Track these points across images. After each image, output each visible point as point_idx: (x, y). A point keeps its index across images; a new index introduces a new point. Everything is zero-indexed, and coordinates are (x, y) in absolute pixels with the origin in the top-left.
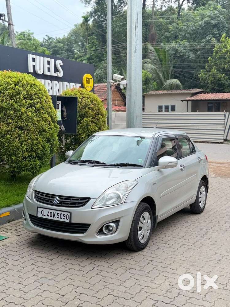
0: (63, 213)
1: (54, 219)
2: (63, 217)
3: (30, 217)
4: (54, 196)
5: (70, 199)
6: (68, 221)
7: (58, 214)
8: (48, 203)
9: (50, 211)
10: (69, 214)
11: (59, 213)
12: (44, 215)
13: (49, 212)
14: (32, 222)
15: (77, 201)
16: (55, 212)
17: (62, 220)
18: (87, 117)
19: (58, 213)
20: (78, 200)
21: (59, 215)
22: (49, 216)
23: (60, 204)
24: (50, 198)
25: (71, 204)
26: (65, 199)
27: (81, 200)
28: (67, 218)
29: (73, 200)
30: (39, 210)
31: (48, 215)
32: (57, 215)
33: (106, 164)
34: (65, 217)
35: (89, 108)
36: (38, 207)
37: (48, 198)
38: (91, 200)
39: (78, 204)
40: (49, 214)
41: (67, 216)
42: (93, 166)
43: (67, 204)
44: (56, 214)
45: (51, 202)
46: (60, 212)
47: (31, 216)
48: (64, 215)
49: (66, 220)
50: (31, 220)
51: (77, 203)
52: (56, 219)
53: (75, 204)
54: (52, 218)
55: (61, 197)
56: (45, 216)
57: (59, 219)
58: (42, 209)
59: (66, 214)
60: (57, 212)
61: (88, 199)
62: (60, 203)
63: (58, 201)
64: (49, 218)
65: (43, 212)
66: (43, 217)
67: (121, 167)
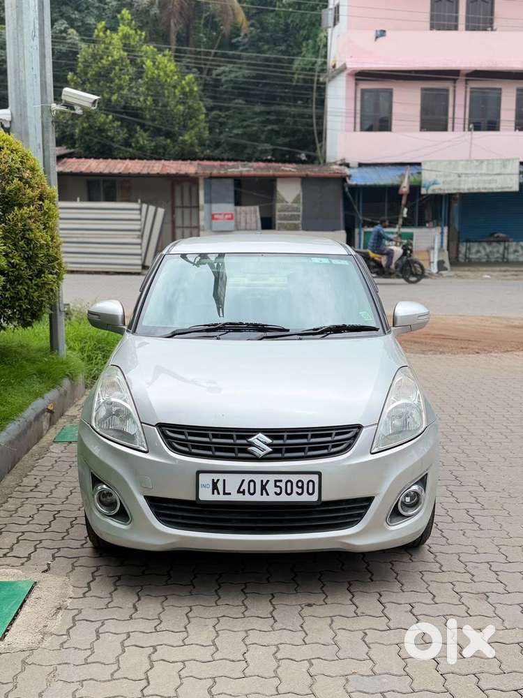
0: (295, 478)
1: (265, 498)
2: (295, 489)
3: (151, 506)
4: (248, 433)
5: (305, 437)
6: (314, 498)
7: (278, 484)
8: (233, 455)
9: (248, 478)
10: (315, 478)
11: (281, 481)
12: (225, 493)
13: (243, 481)
14: (161, 521)
15: (329, 439)
16: (265, 478)
17: (294, 498)
19: (276, 481)
20: (330, 435)
21: (282, 485)
22: (243, 493)
23: (278, 453)
24: (239, 441)
25: (311, 449)
26: (290, 437)
27: (337, 434)
28: (311, 491)
29: (313, 436)
30: (206, 479)
31: (239, 492)
32: (276, 486)
33: (288, 330)
34: (302, 487)
36: (198, 473)
37: (231, 441)
38: (364, 430)
39: (334, 446)
40: (245, 486)
41: (311, 484)
42: (261, 339)
43: (302, 450)
44: (271, 484)
45: (242, 451)
46: (285, 478)
47: (152, 501)
48: (300, 484)
49: (305, 498)
50: (158, 515)
51: (330, 444)
52: (272, 498)
53: (326, 448)
54: (257, 498)
55: (273, 433)
56: (230, 494)
57: (284, 498)
58: (216, 477)
59: (305, 478)
60: (272, 478)
61: (355, 430)
62: (275, 451)
63: (269, 445)
64: (247, 498)
65: (220, 486)
66: (221, 498)
67: (330, 336)
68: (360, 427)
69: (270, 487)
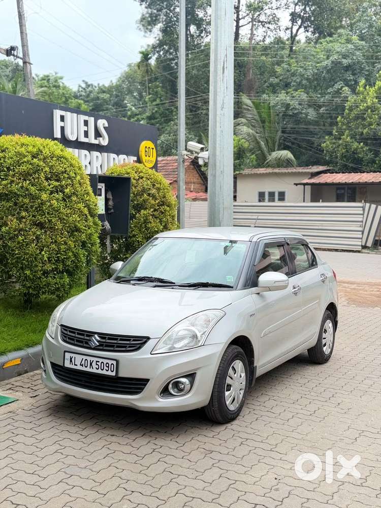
0: (105, 361)
1: (91, 370)
2: (105, 368)
3: (52, 367)
4: (91, 334)
5: (116, 339)
6: (114, 374)
8: (82, 344)
9: (85, 358)
10: (114, 363)
11: (99, 362)
12: (75, 365)
13: (83, 359)
14: (55, 376)
15: (128, 342)
16: (92, 359)
17: (104, 372)
18: (146, 209)
19: (97, 362)
20: (129, 340)
21: (99, 364)
22: (82, 365)
23: (102, 347)
24: (86, 338)
25: (118, 347)
26: (109, 339)
27: (134, 340)
28: (112, 370)
29: (121, 340)
30: (68, 355)
32: (97, 364)
33: (174, 283)
34: (108, 367)
35: (149, 195)
36: (65, 352)
37: (82, 337)
38: (150, 340)
39: (130, 347)
40: (83, 362)
41: (112, 365)
42: (154, 287)
43: (113, 346)
45: (87, 343)
46: (101, 360)
47: (54, 365)
48: (107, 365)
49: (109, 373)
50: (55, 373)
51: (128, 345)
52: (95, 371)
53: (125, 347)
54: (88, 369)
55: (102, 335)
56: (77, 365)
57: (100, 371)
58: (72, 355)
59: (110, 362)
60: (95, 359)
61: (145, 339)
62: (100, 345)
63: (98, 341)
64: (84, 369)
65: (73, 360)
66: (73, 367)
67: (199, 289)
68: (148, 338)
69: (94, 364)
